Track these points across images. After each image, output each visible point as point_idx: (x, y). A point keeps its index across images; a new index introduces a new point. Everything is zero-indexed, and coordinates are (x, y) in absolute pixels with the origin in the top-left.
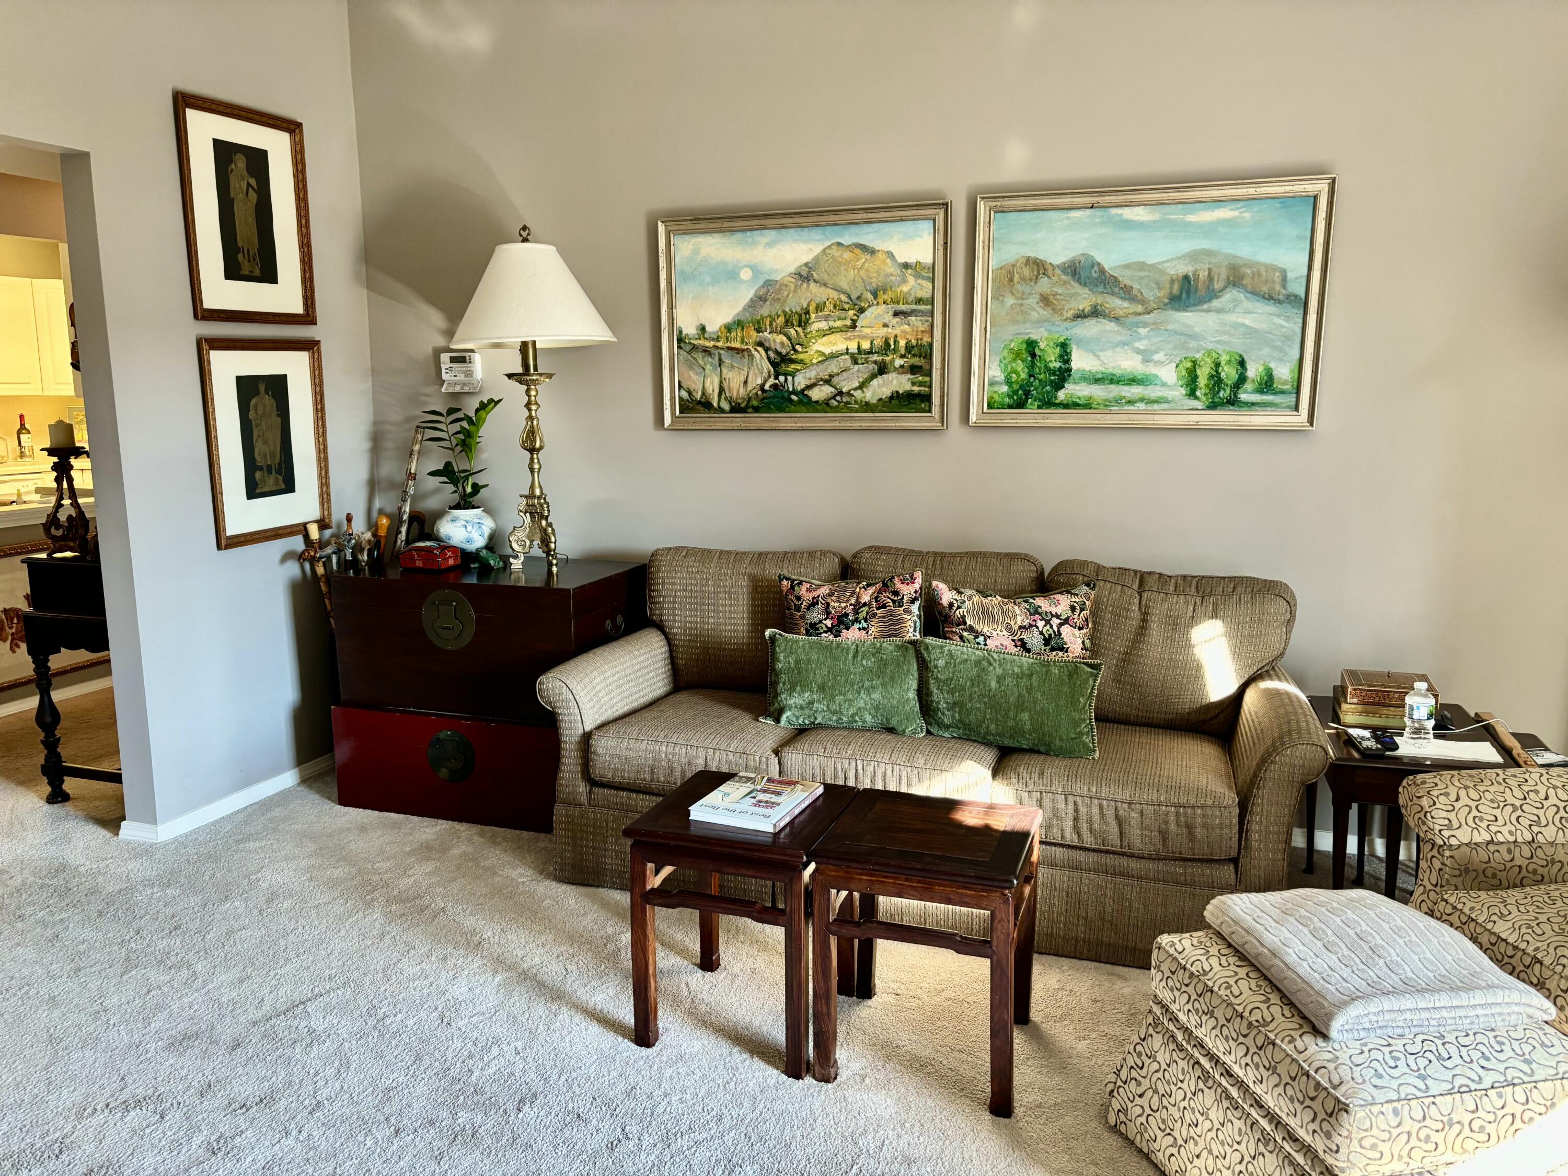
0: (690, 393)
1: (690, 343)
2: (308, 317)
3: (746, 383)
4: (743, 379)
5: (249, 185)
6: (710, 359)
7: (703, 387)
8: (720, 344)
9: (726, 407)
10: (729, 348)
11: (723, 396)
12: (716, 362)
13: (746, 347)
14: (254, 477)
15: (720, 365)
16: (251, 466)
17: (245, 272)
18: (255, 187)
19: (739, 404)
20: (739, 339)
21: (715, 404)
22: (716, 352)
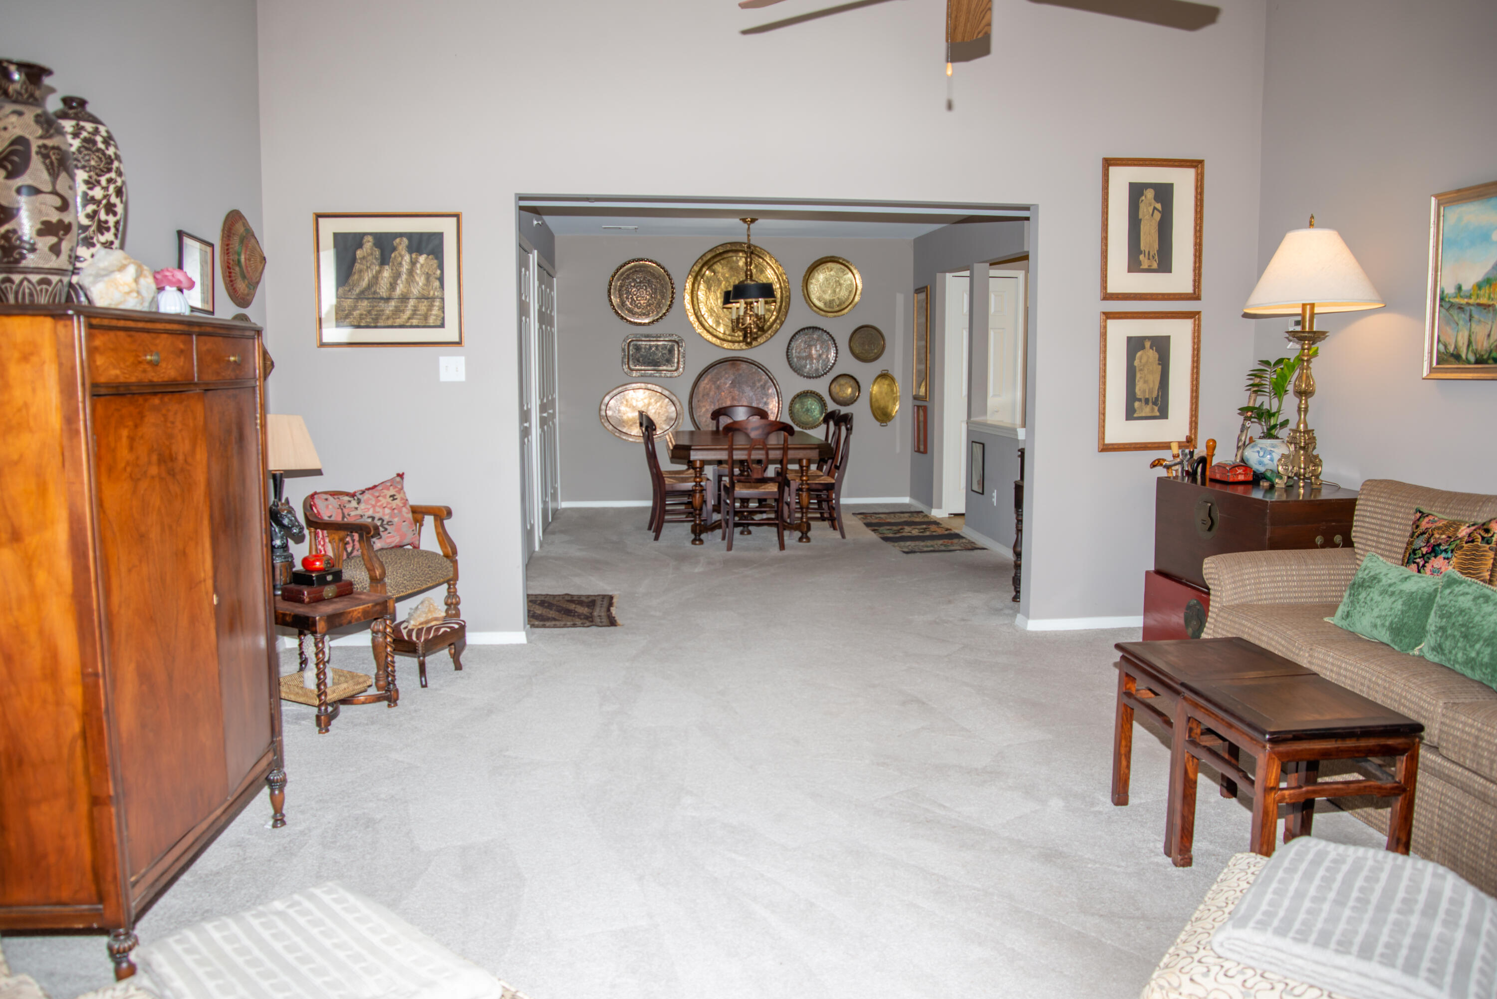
0: (1446, 346)
1: (1449, 301)
2: (1195, 296)
3: (1489, 336)
4: (1487, 332)
5: (1155, 208)
6: (1463, 316)
7: (1456, 341)
8: (1471, 301)
9: (1472, 358)
10: (1479, 305)
11: (1470, 349)
12: (1467, 317)
13: (1491, 303)
14: (1133, 406)
15: (1470, 320)
16: (1131, 396)
17: (1145, 266)
18: (1160, 209)
19: (1482, 355)
20: (1487, 295)
21: (1464, 356)
22: (1468, 308)
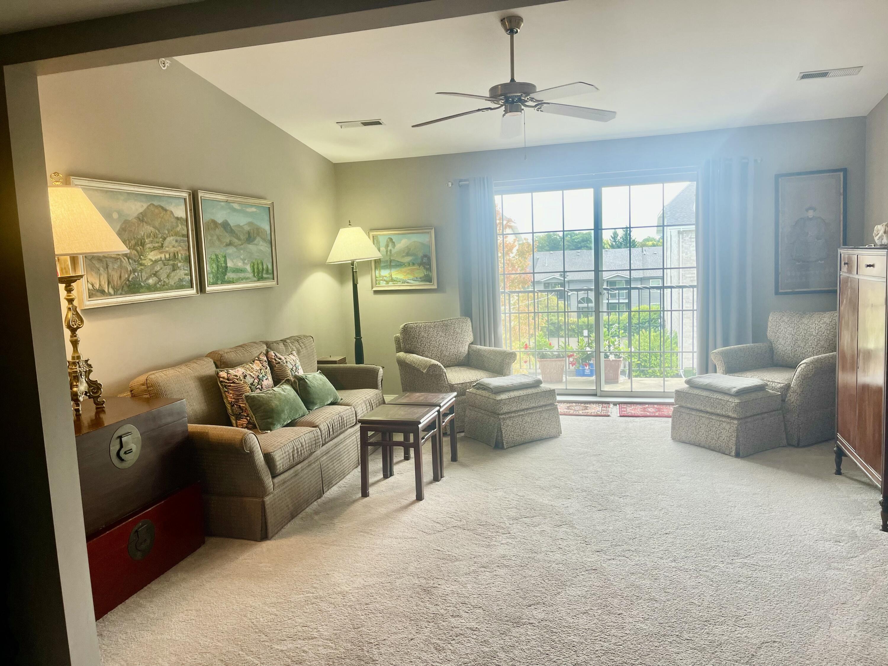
3: (120, 277)
4: (119, 275)
6: (102, 265)
7: (99, 280)
8: (106, 255)
9: (112, 292)
10: (111, 258)
11: (110, 286)
12: (105, 266)
15: (107, 268)
19: (118, 289)
21: (106, 291)
22: (104, 260)
